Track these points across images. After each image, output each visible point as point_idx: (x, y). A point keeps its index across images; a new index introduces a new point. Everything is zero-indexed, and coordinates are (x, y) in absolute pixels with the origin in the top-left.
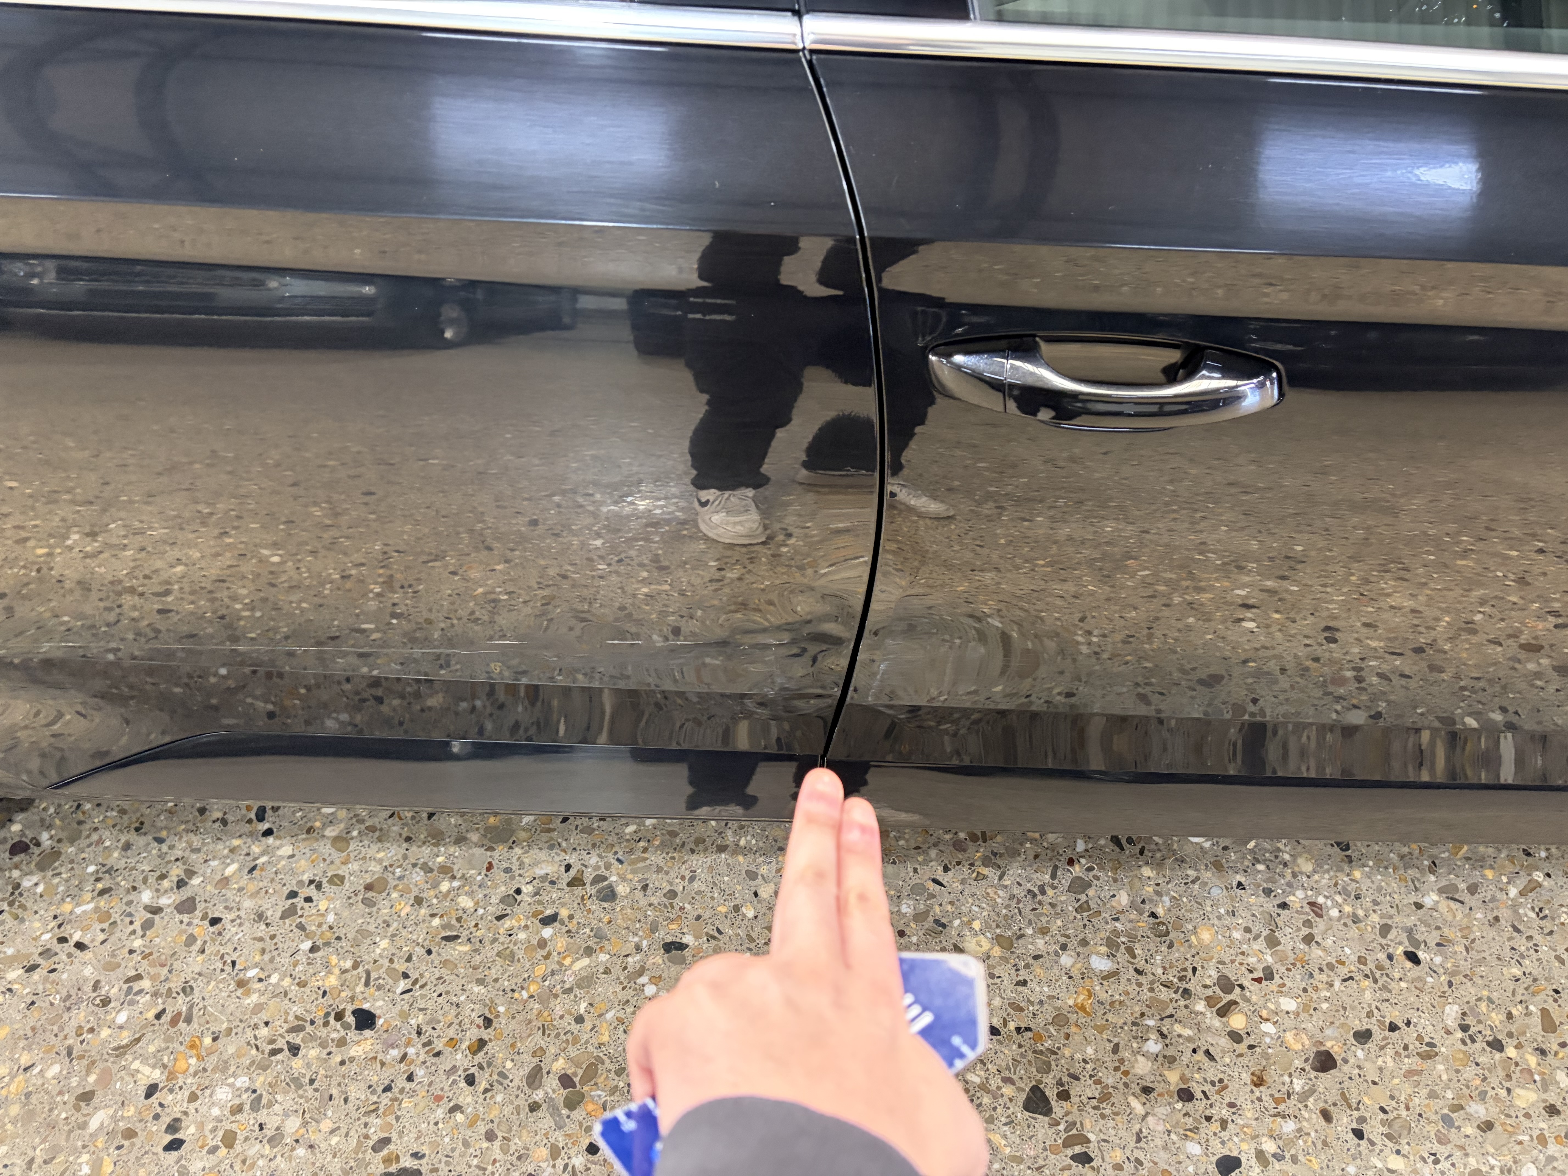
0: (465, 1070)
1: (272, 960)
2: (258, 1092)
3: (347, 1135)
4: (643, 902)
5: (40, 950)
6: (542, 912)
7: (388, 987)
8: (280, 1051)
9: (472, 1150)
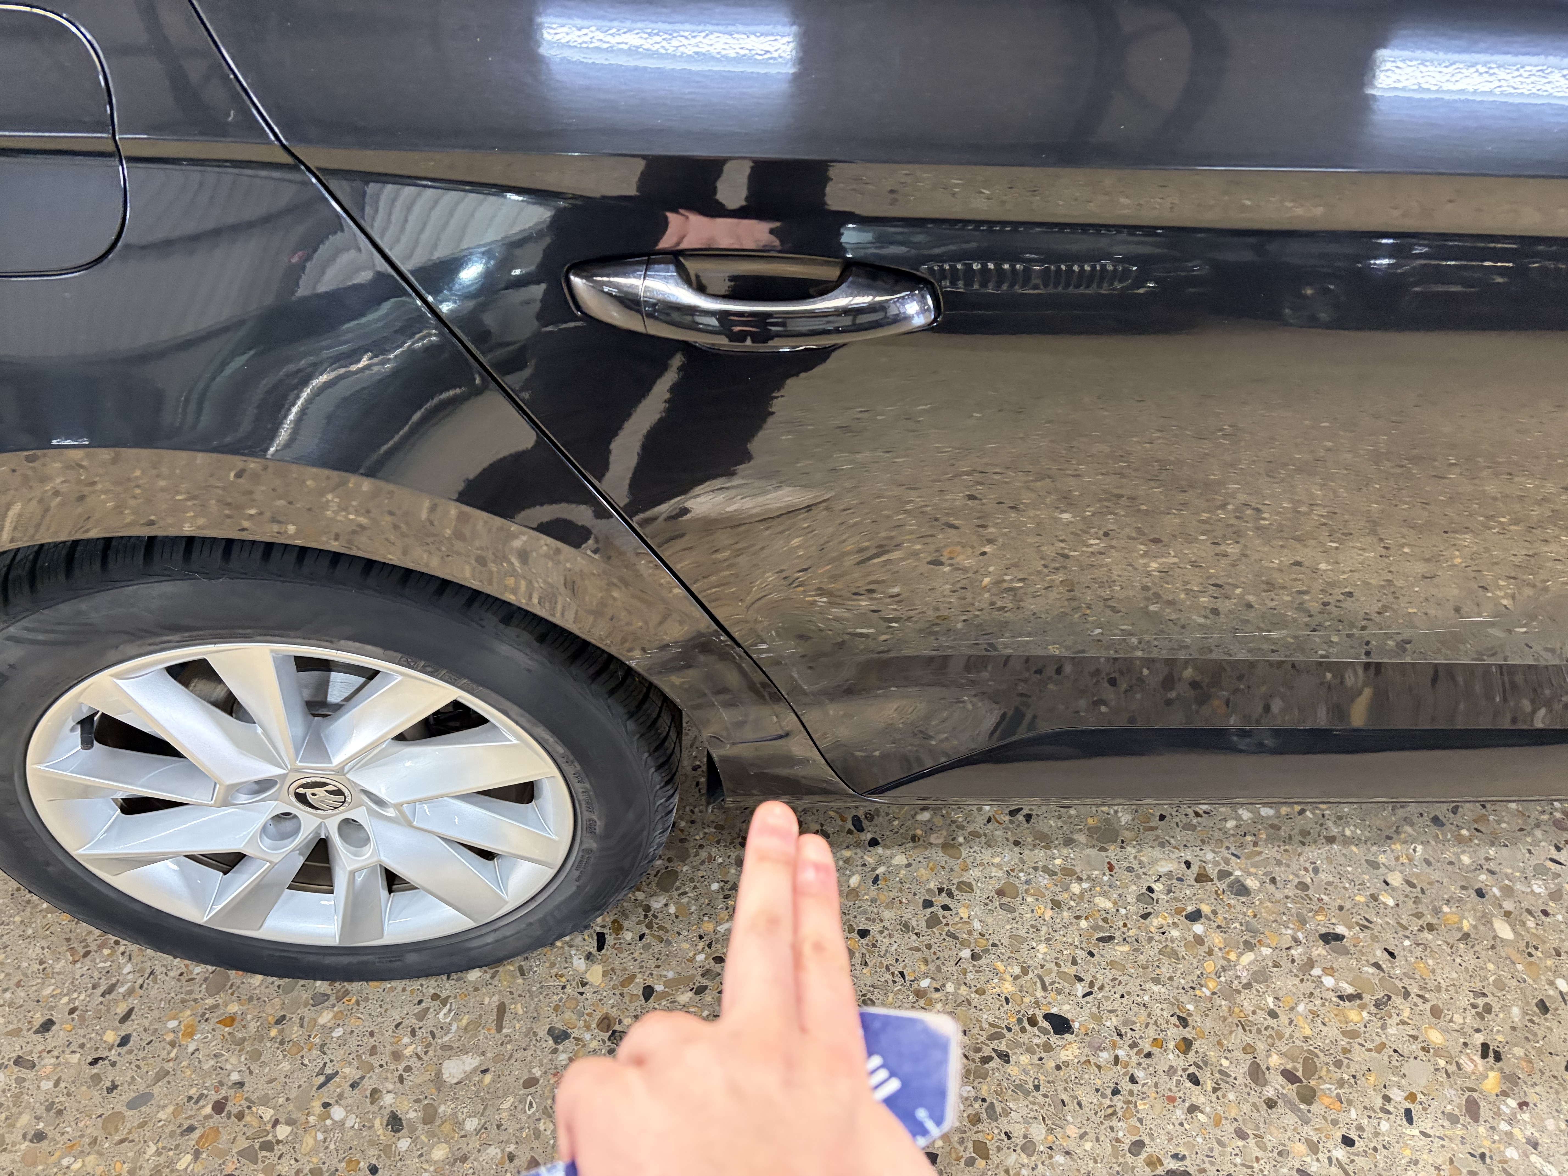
0: (1184, 1070)
1: (939, 969)
2: (988, 1100)
3: (1097, 1140)
4: (1279, 895)
5: (700, 971)
6: (1184, 909)
7: (1067, 991)
8: (990, 1059)
9: (1229, 1149)
